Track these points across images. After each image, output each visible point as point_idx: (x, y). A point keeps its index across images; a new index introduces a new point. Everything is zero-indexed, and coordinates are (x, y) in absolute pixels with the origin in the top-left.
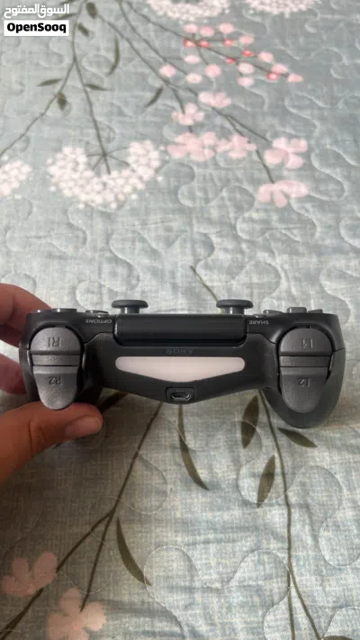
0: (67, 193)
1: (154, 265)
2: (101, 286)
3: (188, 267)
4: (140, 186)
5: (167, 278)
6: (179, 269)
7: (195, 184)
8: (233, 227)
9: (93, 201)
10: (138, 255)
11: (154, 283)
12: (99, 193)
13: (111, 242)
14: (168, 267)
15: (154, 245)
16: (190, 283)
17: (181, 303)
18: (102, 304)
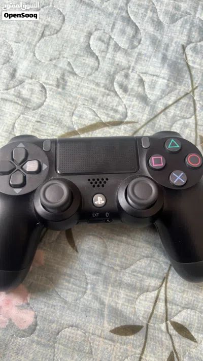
1: (155, 34)
2: (110, 38)
3: (180, 46)
5: (162, 49)
6: (173, 44)
10: (147, 22)
11: (150, 49)
13: (130, 4)
14: (166, 40)
16: (177, 58)
17: (165, 72)
18: (107, 52)
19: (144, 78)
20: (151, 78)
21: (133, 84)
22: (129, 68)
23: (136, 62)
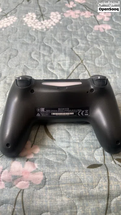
0: (29, 26)
1: (58, 47)
2: (40, 53)
3: (70, 48)
4: (54, 24)
5: (63, 51)
6: (67, 49)
7: (73, 24)
8: (86, 37)
9: (38, 28)
10: (53, 44)
11: (58, 52)
12: (40, 26)
13: (44, 40)
14: (63, 48)
15: (58, 41)
16: (71, 53)
17: (67, 58)
18: (40, 58)
19: (60, 63)
20: (62, 62)
21: (56, 66)
22: (52, 61)
23: (54, 58)
